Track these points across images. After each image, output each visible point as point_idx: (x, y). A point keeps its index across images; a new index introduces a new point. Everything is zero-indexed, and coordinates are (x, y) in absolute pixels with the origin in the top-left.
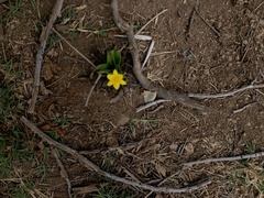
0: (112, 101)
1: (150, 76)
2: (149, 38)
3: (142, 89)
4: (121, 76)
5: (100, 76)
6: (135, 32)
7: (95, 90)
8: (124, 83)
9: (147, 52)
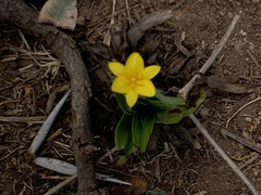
0: (165, 15)
1: (53, 66)
2: (42, 162)
3: (79, 34)
4: (117, 87)
5: (184, 91)
6: (76, 183)
7: (208, 53)
8: (114, 67)
9: (53, 127)
